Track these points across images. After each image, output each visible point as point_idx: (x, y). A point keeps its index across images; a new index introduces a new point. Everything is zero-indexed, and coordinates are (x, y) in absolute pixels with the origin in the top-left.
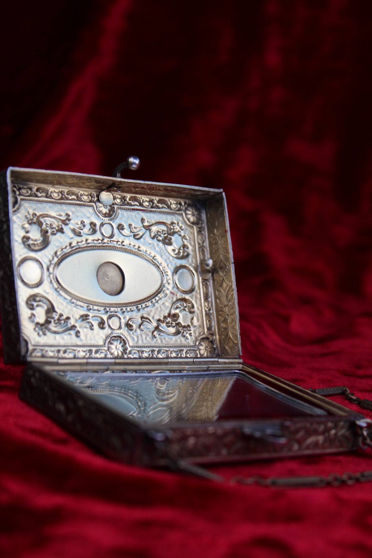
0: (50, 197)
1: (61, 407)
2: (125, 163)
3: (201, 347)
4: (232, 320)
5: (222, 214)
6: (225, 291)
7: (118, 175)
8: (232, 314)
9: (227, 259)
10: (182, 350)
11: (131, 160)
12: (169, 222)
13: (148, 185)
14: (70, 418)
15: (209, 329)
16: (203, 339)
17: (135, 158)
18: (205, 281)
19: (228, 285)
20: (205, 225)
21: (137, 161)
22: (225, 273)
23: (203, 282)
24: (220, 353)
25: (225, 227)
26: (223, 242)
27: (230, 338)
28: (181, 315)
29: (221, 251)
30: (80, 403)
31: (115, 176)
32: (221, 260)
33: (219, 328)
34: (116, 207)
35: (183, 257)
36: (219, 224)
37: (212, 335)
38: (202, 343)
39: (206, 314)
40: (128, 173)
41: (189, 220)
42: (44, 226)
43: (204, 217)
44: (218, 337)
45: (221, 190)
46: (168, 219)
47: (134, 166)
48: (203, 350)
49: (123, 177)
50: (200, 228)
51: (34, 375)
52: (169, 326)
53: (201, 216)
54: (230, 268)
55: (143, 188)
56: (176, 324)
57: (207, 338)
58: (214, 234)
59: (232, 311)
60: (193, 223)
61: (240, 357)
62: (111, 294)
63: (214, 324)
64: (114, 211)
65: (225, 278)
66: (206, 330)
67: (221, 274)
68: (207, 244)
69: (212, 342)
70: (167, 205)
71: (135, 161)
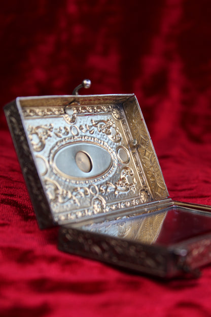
0: (38, 115)
1: (97, 249)
2: (81, 85)
3: (142, 196)
4: (158, 175)
5: (137, 109)
6: (149, 158)
7: (77, 93)
8: (157, 171)
9: (146, 137)
10: (132, 200)
11: (85, 82)
12: (106, 120)
13: (94, 97)
14: (106, 255)
15: (143, 184)
16: (141, 191)
17: (87, 81)
18: (134, 153)
19: (150, 153)
20: (125, 118)
21: (89, 82)
22: (146, 147)
23: (133, 155)
24: (153, 198)
25: (141, 117)
26: (141, 127)
27: (159, 187)
28: (126, 178)
29: (140, 132)
30: (113, 243)
31: (75, 94)
32: (142, 138)
33: (148, 182)
34: (75, 115)
35: (119, 141)
36: (135, 116)
37: (146, 187)
38: (142, 194)
39: (139, 175)
40: (83, 91)
41: (115, 117)
42: (40, 135)
43: (123, 113)
44: (149, 188)
45: (134, 94)
46: (105, 118)
47: (88, 85)
48: (143, 198)
49: (79, 94)
50: (123, 121)
51: (68, 233)
52: (122, 186)
53: (121, 113)
54: (149, 142)
55: (91, 100)
56: (126, 184)
57: (144, 190)
58: (133, 123)
59: (156, 169)
60: (118, 118)
61: (169, 198)
62: (86, 172)
63: (145, 179)
64: (75, 118)
65: (147, 149)
66: (142, 185)
67: (144, 147)
68: (129, 130)
69: (146, 192)
70: (102, 109)
71: (87, 83)
